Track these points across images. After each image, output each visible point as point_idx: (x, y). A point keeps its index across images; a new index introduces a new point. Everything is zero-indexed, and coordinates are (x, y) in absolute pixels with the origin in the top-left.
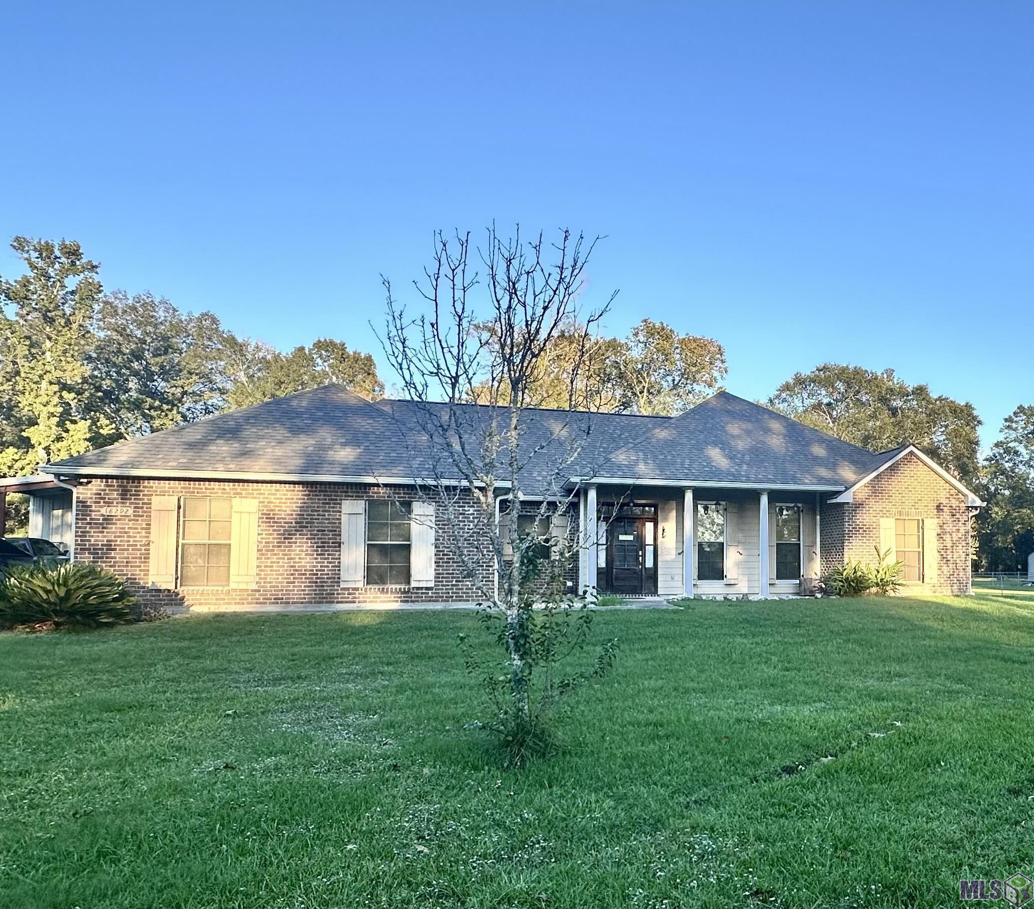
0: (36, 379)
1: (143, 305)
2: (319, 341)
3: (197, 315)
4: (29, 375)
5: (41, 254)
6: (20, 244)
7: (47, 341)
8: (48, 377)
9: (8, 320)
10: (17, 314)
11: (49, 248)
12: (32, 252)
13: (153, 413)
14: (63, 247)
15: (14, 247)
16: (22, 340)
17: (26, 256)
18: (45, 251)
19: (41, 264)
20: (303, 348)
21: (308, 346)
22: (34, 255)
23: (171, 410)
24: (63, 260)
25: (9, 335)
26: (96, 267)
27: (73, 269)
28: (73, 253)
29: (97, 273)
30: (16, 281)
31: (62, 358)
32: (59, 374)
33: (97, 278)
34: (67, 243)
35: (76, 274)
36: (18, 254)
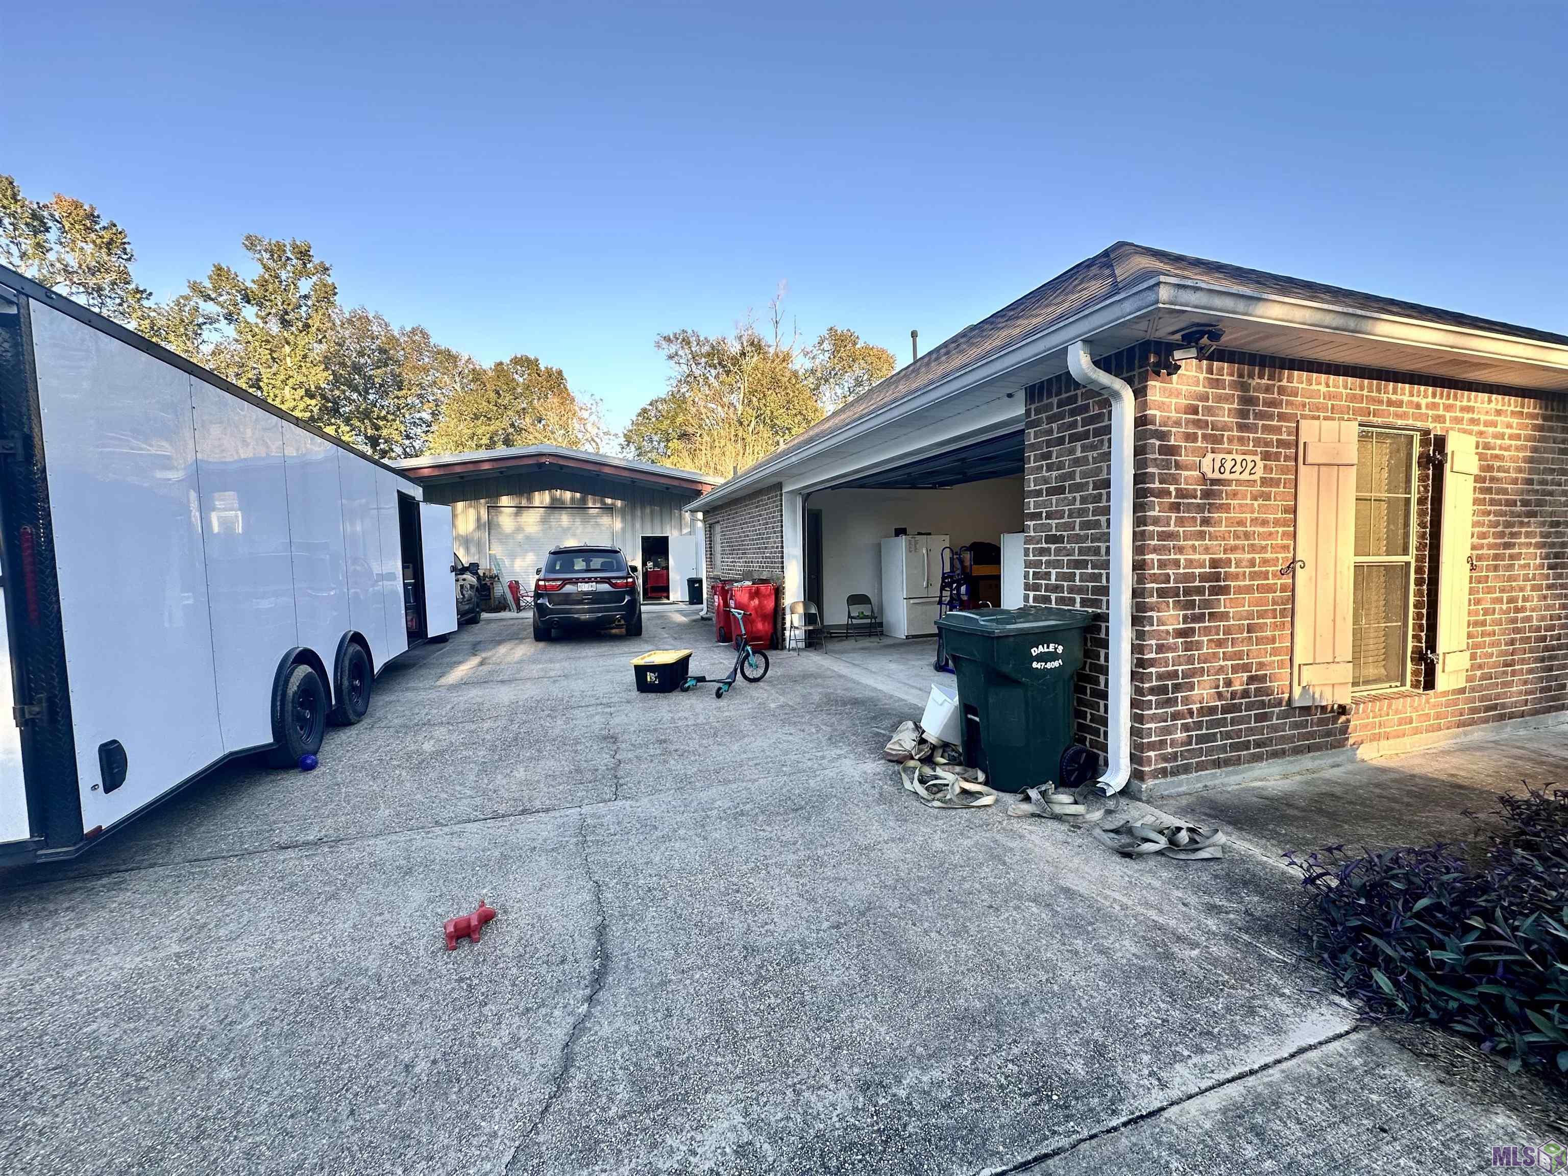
0: (278, 384)
1: (359, 318)
2: (516, 357)
3: (408, 329)
4: (271, 381)
5: (272, 256)
6: (251, 243)
7: (286, 346)
8: (291, 382)
9: (248, 323)
10: (257, 316)
11: (281, 248)
12: (264, 253)
13: (381, 423)
14: (294, 246)
15: (246, 246)
16: (263, 344)
17: (258, 256)
18: (276, 252)
19: (271, 264)
20: (501, 363)
21: (506, 361)
22: (266, 256)
23: (394, 420)
24: (294, 261)
25: (250, 338)
26: (327, 269)
27: (303, 272)
28: (304, 254)
29: (329, 275)
30: (253, 281)
31: (302, 364)
32: (301, 378)
33: (330, 281)
34: (298, 243)
35: (308, 276)
36: (250, 254)
